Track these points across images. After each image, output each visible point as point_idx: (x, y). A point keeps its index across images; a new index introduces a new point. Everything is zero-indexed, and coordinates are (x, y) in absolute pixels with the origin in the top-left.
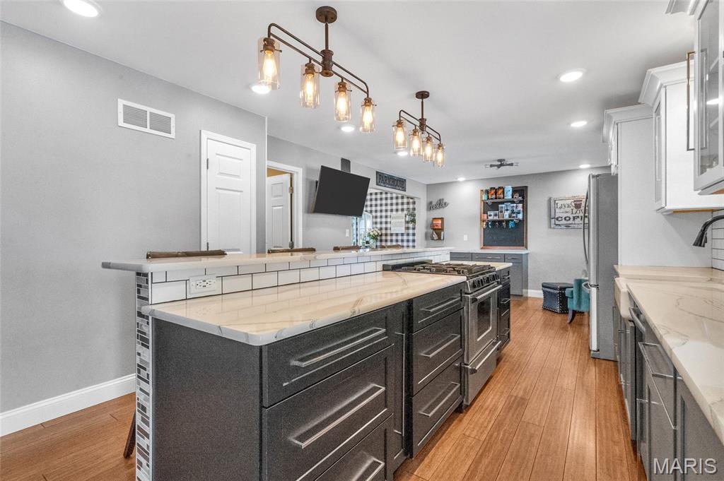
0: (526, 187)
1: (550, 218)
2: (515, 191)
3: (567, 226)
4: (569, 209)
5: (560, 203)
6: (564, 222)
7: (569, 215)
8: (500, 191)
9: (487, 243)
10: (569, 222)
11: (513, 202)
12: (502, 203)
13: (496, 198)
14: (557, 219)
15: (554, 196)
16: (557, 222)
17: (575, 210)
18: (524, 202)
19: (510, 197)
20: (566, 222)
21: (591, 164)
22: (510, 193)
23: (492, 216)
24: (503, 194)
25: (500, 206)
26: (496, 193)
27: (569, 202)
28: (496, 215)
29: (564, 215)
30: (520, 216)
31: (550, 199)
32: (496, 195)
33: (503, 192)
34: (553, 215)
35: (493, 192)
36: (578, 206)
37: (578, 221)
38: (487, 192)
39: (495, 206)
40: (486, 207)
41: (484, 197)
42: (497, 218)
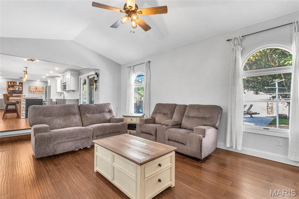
0: (22, 82)
1: (29, 91)
2: (20, 83)
3: (34, 93)
4: (34, 89)
5: (32, 87)
6: (33, 92)
11: (18, 86)
12: (15, 86)
15: (30, 86)
16: (31, 92)
18: (22, 86)
19: (18, 85)
22: (18, 84)
23: (11, 89)
26: (14, 83)
27: (34, 87)
30: (21, 90)
31: (29, 86)
33: (16, 83)
36: (36, 89)
37: (36, 92)
38: (11, 82)
39: (12, 86)
40: (9, 87)
41: (9, 84)
42: (13, 90)
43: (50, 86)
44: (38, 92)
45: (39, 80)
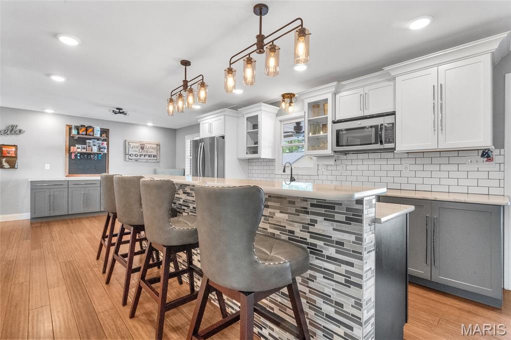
0: (108, 130)
1: (125, 154)
2: (103, 131)
3: (137, 160)
4: (137, 150)
5: (132, 145)
6: (134, 157)
7: (137, 153)
8: (91, 130)
9: (72, 171)
10: (137, 158)
11: (98, 139)
12: (90, 139)
13: (86, 134)
14: (130, 155)
15: (128, 139)
16: (130, 157)
17: (141, 150)
18: (107, 140)
19: (98, 135)
20: (135, 158)
21: (153, 124)
22: (99, 133)
23: (78, 149)
24: (93, 132)
25: (87, 141)
26: (87, 130)
27: (138, 145)
28: (84, 148)
29: (134, 153)
30: (105, 152)
31: (125, 141)
32: (86, 132)
33: (93, 131)
34: (127, 153)
35: (83, 129)
36: (142, 148)
37: (143, 157)
38: (77, 128)
39: (82, 141)
40: (73, 141)
41: (74, 132)
42: (84, 151)
43: (223, 137)
44: (147, 157)
45: (150, 124)
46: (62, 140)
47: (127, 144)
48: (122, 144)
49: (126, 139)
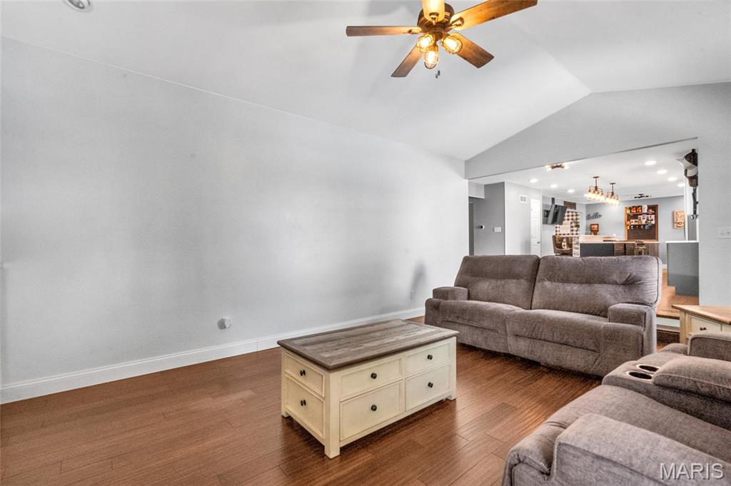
0: (657, 205)
1: (674, 223)
2: (649, 208)
5: (680, 214)
8: (639, 208)
9: (630, 237)
11: (647, 214)
12: (641, 215)
13: (636, 212)
14: (678, 223)
15: (676, 210)
16: (678, 225)
18: (656, 214)
19: (646, 211)
22: (646, 209)
23: (633, 222)
24: (641, 210)
25: (639, 216)
26: (636, 209)
30: (653, 222)
31: (673, 212)
33: (641, 208)
35: (634, 209)
38: (630, 209)
39: (635, 217)
40: (629, 217)
41: (628, 212)
42: (637, 223)
46: (623, 218)
47: (675, 214)
48: (671, 215)
49: (673, 210)
